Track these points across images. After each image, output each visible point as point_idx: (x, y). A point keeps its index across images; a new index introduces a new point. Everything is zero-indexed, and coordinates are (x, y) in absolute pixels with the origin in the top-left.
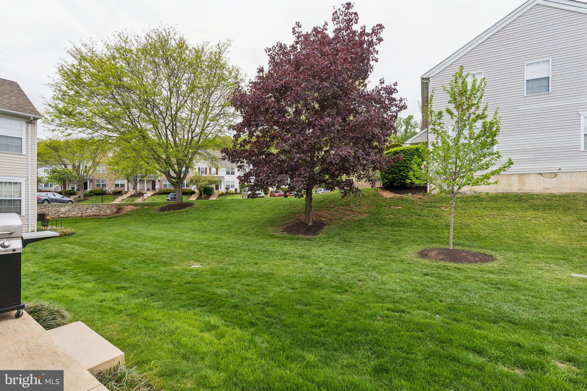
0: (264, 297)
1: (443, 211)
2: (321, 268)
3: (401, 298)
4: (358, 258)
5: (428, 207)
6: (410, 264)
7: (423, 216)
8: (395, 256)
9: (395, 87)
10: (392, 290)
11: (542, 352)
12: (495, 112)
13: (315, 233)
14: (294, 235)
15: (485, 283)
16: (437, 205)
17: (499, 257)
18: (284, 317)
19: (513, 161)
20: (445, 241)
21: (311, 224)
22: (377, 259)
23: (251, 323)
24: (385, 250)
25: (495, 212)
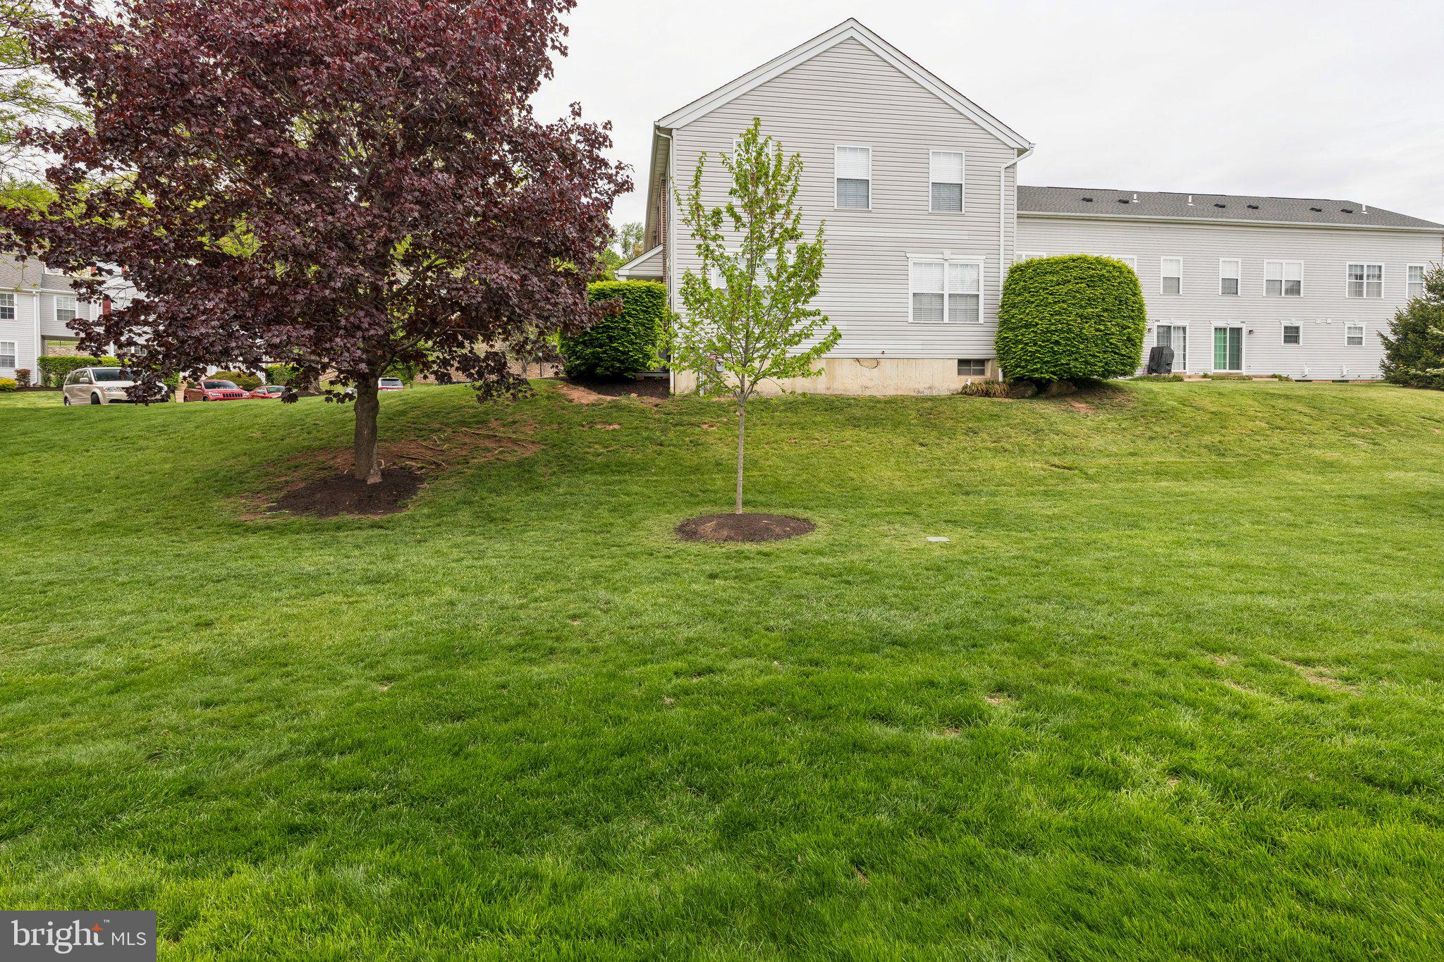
0: (297, 729)
1: (706, 433)
2: (452, 603)
3: (689, 641)
4: (543, 559)
5: (677, 425)
6: (669, 557)
7: (669, 446)
8: (630, 544)
9: (608, 132)
10: (660, 626)
11: (964, 686)
12: (818, 228)
13: (393, 504)
14: (321, 515)
15: (823, 576)
16: (693, 419)
17: (820, 522)
18: (405, 773)
19: (842, 333)
20: (720, 498)
21: (374, 479)
22: (592, 557)
23: (293, 829)
24: (602, 532)
25: (797, 433)
